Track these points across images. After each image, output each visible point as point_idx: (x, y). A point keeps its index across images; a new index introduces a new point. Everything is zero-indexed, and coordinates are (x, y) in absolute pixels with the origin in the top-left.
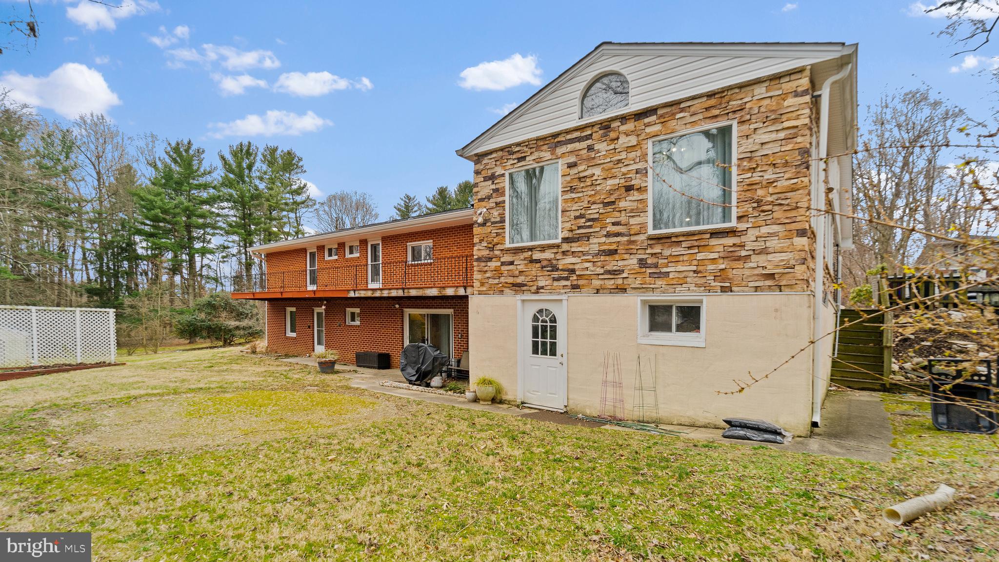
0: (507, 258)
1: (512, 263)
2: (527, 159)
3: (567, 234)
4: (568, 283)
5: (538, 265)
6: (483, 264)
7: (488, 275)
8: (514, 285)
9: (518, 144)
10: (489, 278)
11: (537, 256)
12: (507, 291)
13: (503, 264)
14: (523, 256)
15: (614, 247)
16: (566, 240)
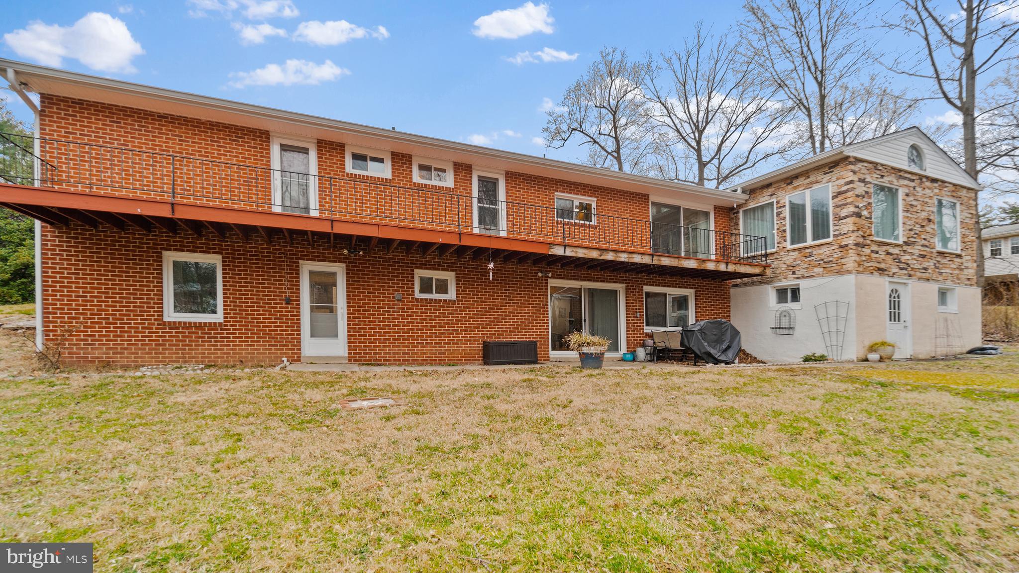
0: (875, 248)
1: (877, 252)
2: (885, 178)
3: (905, 239)
4: (906, 272)
5: (891, 257)
6: (860, 249)
7: (864, 258)
8: (879, 269)
9: (882, 165)
10: (864, 261)
11: (891, 250)
12: (875, 273)
13: (872, 251)
14: (884, 248)
15: (925, 253)
16: (906, 243)
